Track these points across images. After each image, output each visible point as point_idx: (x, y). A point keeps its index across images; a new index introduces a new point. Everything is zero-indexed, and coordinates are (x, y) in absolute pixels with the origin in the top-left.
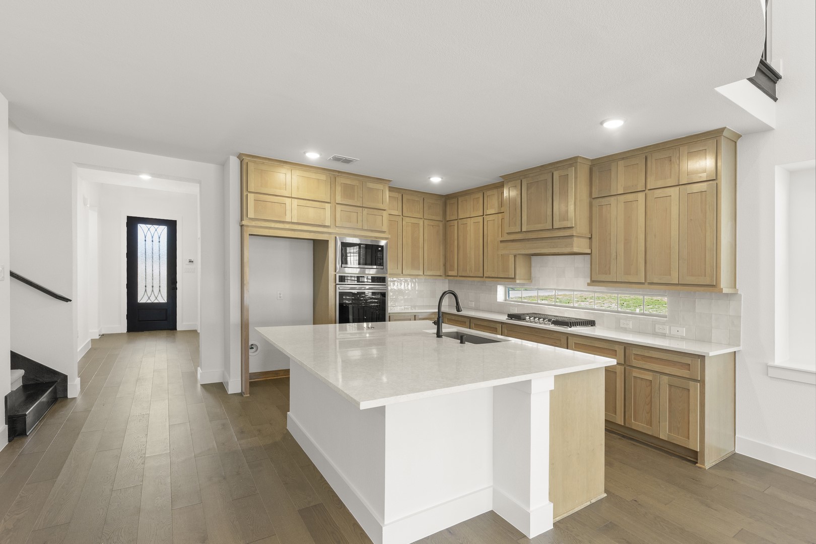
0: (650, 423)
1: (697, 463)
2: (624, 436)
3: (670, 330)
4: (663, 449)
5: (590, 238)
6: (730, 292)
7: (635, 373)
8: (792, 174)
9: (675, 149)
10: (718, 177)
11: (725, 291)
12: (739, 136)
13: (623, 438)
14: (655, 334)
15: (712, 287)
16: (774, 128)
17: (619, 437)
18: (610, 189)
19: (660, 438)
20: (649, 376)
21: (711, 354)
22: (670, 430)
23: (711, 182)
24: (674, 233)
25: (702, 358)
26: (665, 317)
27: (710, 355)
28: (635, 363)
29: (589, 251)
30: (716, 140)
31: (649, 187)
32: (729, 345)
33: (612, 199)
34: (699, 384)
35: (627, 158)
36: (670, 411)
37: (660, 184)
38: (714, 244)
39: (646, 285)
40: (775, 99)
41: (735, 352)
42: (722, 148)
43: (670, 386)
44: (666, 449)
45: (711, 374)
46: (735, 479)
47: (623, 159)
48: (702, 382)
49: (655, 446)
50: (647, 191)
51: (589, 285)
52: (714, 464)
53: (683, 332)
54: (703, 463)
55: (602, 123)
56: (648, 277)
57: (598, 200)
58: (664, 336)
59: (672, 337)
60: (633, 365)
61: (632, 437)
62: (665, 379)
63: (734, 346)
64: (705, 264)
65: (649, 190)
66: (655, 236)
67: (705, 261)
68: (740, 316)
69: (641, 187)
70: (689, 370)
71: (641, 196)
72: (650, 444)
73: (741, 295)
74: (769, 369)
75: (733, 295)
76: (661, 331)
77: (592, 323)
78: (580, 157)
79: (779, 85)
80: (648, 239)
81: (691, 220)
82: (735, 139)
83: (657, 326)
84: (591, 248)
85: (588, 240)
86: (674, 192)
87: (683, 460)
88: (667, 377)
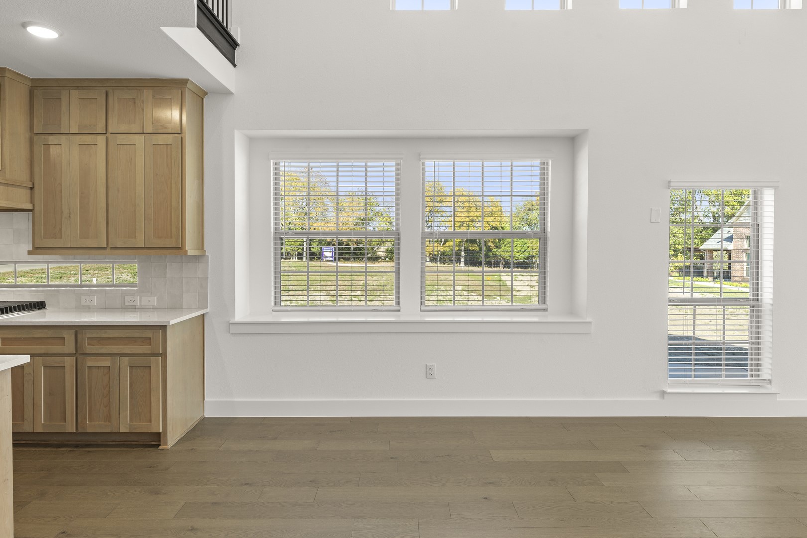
0: (108, 418)
1: (160, 445)
2: (77, 446)
3: (141, 301)
4: (127, 443)
5: (32, 189)
6: (199, 254)
7: (90, 362)
8: (252, 141)
9: (140, 90)
10: (183, 131)
11: (190, 253)
12: (206, 93)
13: (75, 449)
14: (125, 309)
15: (178, 249)
16: (233, 92)
17: (69, 449)
18: (61, 124)
19: (121, 432)
20: (106, 362)
21: (172, 322)
22: (131, 420)
23: (176, 135)
24: (140, 189)
25: (164, 328)
26: (135, 286)
27: (171, 324)
28: (89, 349)
29: (30, 207)
30: (180, 91)
31: (110, 130)
32: (199, 309)
33: (64, 137)
34: (161, 358)
35: (83, 88)
36: (131, 397)
37: (123, 128)
38: (179, 202)
39: (109, 251)
40: (234, 65)
41: (203, 314)
42: (187, 100)
43: (131, 367)
44: (129, 443)
45: (173, 345)
46: (194, 448)
47: (78, 88)
48: (164, 355)
49: (117, 443)
50: (108, 135)
51: (30, 253)
52: (179, 439)
53: (155, 301)
54: (166, 444)
55: (24, 25)
56: (110, 240)
57: (43, 137)
58: (133, 309)
59: (142, 309)
60: (87, 352)
61: (89, 443)
62: (125, 360)
63: (202, 308)
64: (171, 224)
65: (111, 133)
66: (118, 190)
67: (171, 221)
68: (208, 278)
69: (100, 128)
70: (151, 345)
71: (101, 140)
72: (111, 443)
73: (208, 256)
74: (231, 327)
75: (201, 257)
76: (131, 304)
77: (40, 306)
78: (10, 70)
79: (237, 52)
80: (110, 194)
81: (157, 174)
82: (201, 95)
83: (126, 298)
84: (32, 202)
85: (29, 191)
86: (139, 140)
87: (146, 447)
88: (127, 358)
